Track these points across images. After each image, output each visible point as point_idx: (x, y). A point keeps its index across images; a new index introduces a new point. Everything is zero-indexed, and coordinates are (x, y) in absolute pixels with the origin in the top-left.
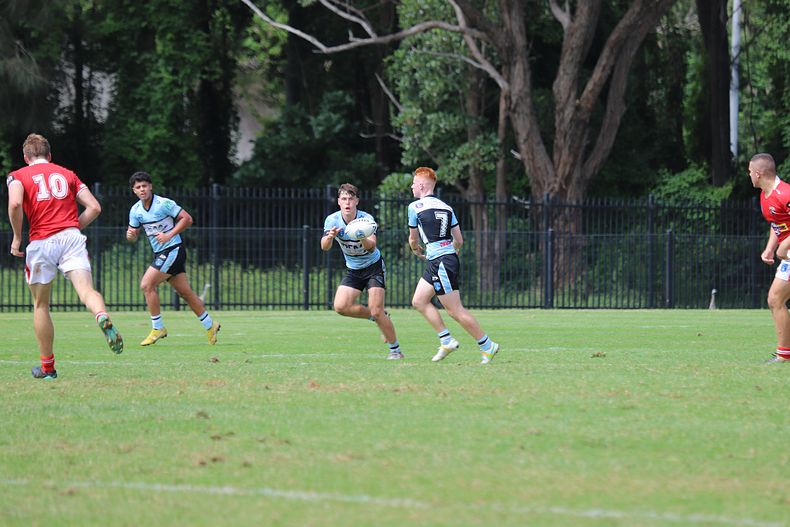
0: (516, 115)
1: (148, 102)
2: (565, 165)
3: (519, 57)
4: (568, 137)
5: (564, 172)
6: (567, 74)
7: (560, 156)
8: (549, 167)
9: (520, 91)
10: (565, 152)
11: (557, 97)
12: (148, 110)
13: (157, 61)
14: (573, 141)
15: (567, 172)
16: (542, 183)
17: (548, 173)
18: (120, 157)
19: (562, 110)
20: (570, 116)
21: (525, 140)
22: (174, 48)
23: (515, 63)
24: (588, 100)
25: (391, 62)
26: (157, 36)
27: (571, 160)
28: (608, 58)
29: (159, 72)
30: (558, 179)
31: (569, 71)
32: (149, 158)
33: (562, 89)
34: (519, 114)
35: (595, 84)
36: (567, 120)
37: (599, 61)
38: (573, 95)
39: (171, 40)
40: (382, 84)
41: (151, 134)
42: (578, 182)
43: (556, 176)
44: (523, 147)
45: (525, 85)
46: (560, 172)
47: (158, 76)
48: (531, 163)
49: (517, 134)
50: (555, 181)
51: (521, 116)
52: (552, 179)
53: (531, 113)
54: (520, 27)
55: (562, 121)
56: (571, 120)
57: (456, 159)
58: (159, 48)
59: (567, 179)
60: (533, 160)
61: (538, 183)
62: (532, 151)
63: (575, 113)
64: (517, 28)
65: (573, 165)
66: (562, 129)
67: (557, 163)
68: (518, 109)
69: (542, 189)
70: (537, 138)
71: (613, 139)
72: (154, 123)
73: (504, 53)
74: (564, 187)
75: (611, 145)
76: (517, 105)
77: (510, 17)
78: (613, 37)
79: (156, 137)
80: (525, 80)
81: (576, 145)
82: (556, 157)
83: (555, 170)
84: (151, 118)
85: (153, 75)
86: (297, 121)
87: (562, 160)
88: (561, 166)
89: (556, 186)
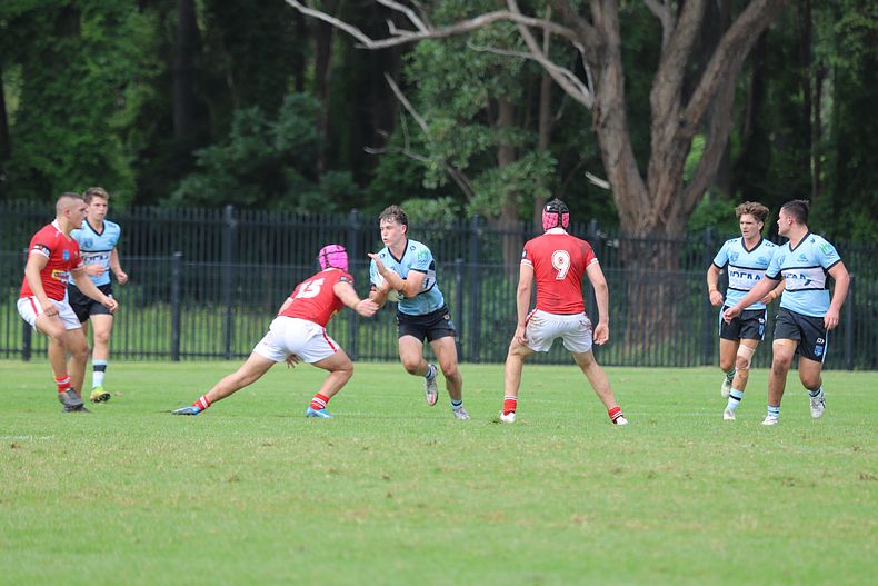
0: (606, 131)
1: (69, 99)
2: (664, 193)
3: (611, 59)
4: (669, 159)
5: (662, 204)
6: (670, 82)
7: (658, 182)
8: (645, 197)
9: (613, 101)
10: (664, 178)
11: (655, 110)
12: (68, 110)
13: (80, 49)
14: (674, 164)
15: (666, 203)
16: (635, 215)
17: (642, 203)
18: (34, 170)
19: (662, 126)
20: (673, 133)
21: (617, 162)
22: (104, 34)
23: (607, 66)
24: (695, 114)
25: (411, 61)
26: (83, 19)
27: (671, 187)
28: (722, 63)
29: (84, 63)
30: (655, 211)
31: (672, 78)
32: (71, 171)
33: (662, 100)
34: (610, 129)
35: (704, 95)
36: (669, 138)
37: (709, 67)
38: (676, 106)
39: (100, 24)
40: (394, 87)
41: (74, 140)
42: (679, 216)
43: (652, 206)
44: (613, 170)
45: (618, 94)
46: (657, 202)
47: (83, 68)
48: (622, 191)
49: (607, 153)
50: (652, 214)
51: (613, 132)
52: (647, 211)
53: (625, 129)
54: (614, 22)
55: (661, 139)
56: (674, 138)
57: (499, 182)
58: (85, 34)
59: (667, 211)
60: (625, 187)
61: (630, 214)
62: (624, 176)
63: (678, 131)
64: (611, 23)
65: (674, 194)
66: (661, 148)
67: (653, 191)
68: (609, 124)
69: (634, 223)
70: (630, 159)
71: (717, 163)
72: (78, 127)
73: (594, 54)
74: (663, 220)
75: (715, 169)
76: (608, 118)
77: (602, 10)
78: (729, 37)
79: (81, 144)
80: (618, 88)
81: (678, 169)
82: (652, 183)
83: (651, 199)
84: (73, 120)
85: (75, 66)
86: (256, 129)
87: (660, 188)
88: (659, 195)
89: (653, 220)
